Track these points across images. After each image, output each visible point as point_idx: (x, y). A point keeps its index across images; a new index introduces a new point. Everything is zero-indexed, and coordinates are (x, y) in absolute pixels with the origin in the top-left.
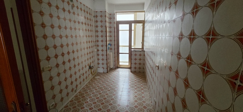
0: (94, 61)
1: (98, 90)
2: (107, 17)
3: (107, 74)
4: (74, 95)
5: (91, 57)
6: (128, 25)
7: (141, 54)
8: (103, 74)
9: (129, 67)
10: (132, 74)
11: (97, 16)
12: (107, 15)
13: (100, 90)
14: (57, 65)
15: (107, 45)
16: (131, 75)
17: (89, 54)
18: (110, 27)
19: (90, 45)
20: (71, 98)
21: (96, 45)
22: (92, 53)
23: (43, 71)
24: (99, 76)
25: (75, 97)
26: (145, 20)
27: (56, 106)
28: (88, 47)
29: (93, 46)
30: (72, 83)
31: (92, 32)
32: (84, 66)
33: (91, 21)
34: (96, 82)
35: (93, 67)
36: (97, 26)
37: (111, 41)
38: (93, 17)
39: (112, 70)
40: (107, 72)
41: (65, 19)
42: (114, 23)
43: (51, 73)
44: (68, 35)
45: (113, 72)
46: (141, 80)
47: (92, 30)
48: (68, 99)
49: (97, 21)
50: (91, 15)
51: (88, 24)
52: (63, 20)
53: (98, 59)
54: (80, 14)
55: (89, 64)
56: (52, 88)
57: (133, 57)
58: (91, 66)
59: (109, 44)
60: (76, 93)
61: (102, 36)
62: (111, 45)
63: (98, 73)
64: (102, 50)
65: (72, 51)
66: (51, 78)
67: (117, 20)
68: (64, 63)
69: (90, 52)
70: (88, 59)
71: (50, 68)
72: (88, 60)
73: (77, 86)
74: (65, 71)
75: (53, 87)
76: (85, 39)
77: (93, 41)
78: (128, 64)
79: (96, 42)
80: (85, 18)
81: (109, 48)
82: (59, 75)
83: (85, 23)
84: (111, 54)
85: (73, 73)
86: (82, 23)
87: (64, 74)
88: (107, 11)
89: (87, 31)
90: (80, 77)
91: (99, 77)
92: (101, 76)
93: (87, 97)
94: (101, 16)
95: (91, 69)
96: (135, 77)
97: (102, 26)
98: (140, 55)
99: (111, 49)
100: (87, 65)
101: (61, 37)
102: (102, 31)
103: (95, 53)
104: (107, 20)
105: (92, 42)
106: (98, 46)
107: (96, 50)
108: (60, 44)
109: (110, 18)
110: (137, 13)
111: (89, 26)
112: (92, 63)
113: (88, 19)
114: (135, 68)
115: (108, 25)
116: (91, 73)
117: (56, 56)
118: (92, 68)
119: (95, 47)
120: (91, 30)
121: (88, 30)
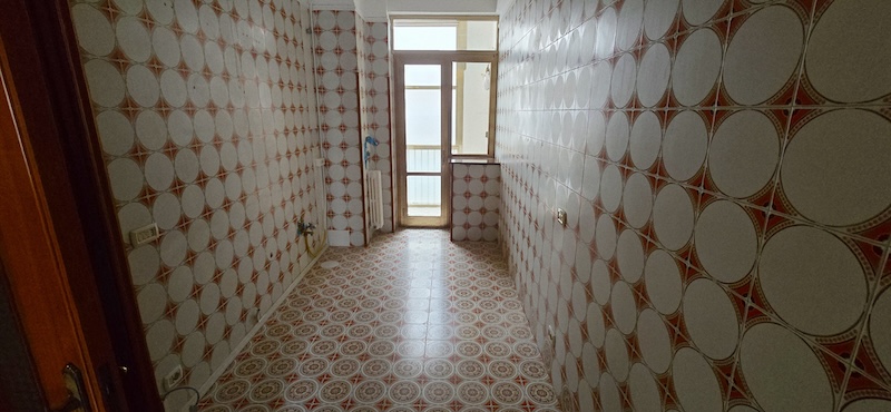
0: (313, 204)
1: (340, 309)
2: (358, 36)
3: (366, 251)
4: (251, 335)
5: (304, 189)
6: (437, 69)
7: (488, 175)
8: (349, 251)
9: (443, 222)
10: (457, 249)
11: (318, 30)
12: (360, 28)
13: (348, 310)
14: (184, 224)
15: (363, 143)
16: (452, 252)
17: (296, 178)
18: (371, 76)
19: (298, 141)
20: (242, 345)
21: (318, 145)
22: (307, 172)
23: (132, 245)
24: (335, 258)
25: (254, 340)
26: (500, 49)
27: (188, 377)
28: (293, 150)
29: (308, 146)
30: (240, 289)
31: (303, 91)
32: (280, 226)
33: (299, 47)
34: (327, 282)
35: (311, 226)
36: (321, 71)
37: (374, 126)
38: (304, 32)
39: (380, 235)
40: (366, 245)
41: (201, 37)
42: (387, 58)
43: (162, 253)
44: (216, 103)
45: (386, 245)
46: (490, 266)
47: (303, 85)
48: (230, 351)
49: (319, 51)
50: (297, 25)
51: (288, 60)
52: (196, 42)
53: (330, 198)
54: (257, 20)
55: (298, 214)
56: (171, 311)
57: (459, 187)
58: (306, 223)
59: (368, 139)
60: (257, 327)
61: (342, 109)
62: (374, 142)
63: (331, 250)
64: (345, 164)
65: (235, 166)
66: (163, 275)
67: (395, 48)
68: (207, 213)
69: (299, 171)
70: (293, 196)
71: (158, 235)
72: (293, 201)
73: (258, 298)
74: (212, 245)
75: (173, 306)
76: (279, 121)
77: (306, 127)
78: (437, 212)
79: (317, 130)
80: (277, 37)
81: (368, 154)
82: (191, 258)
83: (278, 57)
84: (378, 177)
85: (242, 252)
86: (267, 56)
87: (209, 254)
88: (358, 11)
89: (286, 88)
90: (267, 266)
91: (336, 264)
92: (345, 258)
93: (301, 339)
94: (337, 30)
95: (306, 235)
96: (470, 259)
97: (339, 71)
98: (484, 179)
99: (376, 158)
100: (290, 220)
101: (190, 109)
102: (341, 91)
103: (318, 175)
104: (360, 45)
105: (303, 132)
106: (327, 146)
107: (319, 163)
108: (189, 139)
109: (370, 40)
110: (470, 23)
111: (293, 67)
112: (307, 214)
113: (287, 41)
114: (467, 226)
115: (362, 64)
116: (307, 248)
117: (178, 187)
118: (309, 230)
119: (315, 149)
120: (299, 85)
121: (290, 83)
